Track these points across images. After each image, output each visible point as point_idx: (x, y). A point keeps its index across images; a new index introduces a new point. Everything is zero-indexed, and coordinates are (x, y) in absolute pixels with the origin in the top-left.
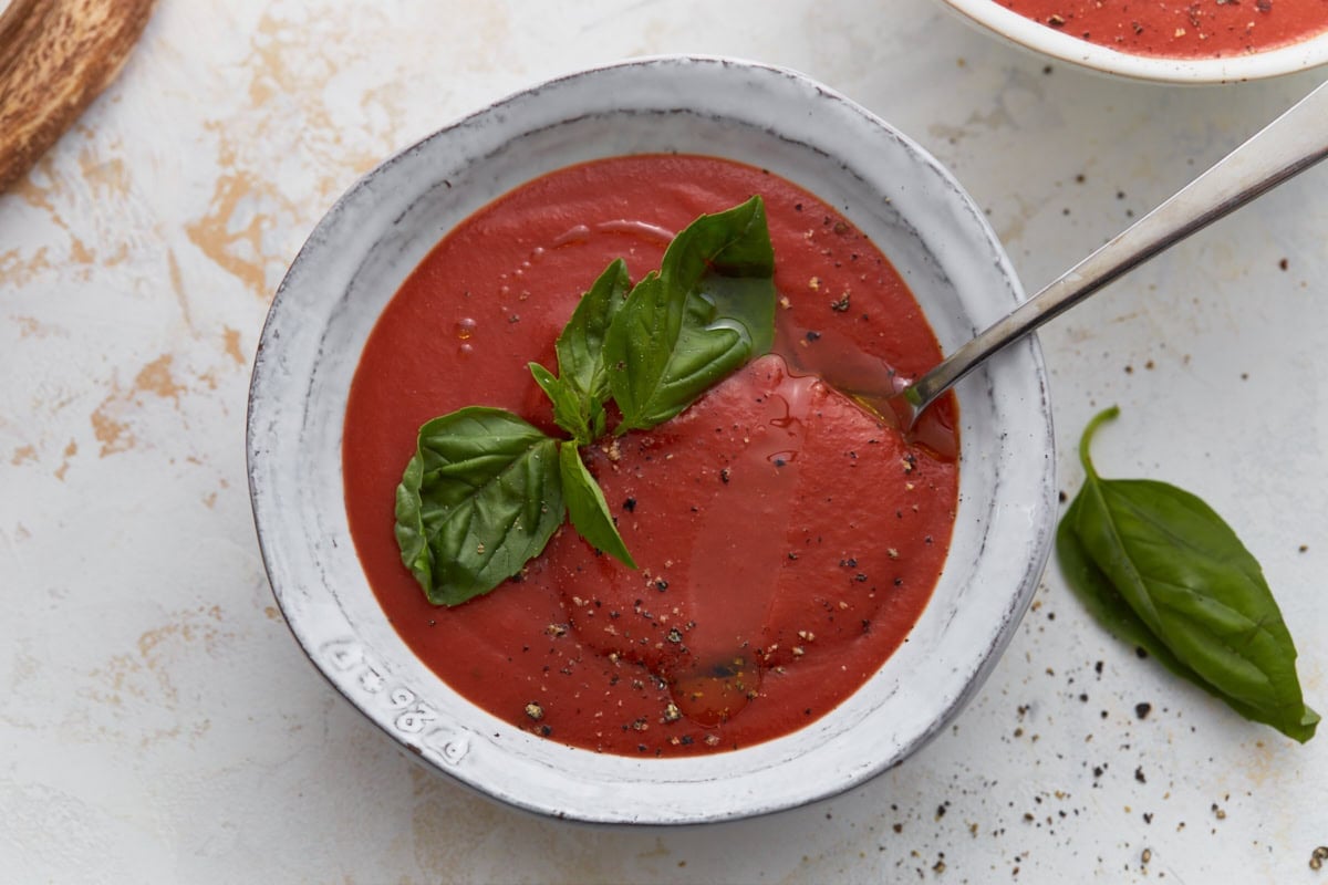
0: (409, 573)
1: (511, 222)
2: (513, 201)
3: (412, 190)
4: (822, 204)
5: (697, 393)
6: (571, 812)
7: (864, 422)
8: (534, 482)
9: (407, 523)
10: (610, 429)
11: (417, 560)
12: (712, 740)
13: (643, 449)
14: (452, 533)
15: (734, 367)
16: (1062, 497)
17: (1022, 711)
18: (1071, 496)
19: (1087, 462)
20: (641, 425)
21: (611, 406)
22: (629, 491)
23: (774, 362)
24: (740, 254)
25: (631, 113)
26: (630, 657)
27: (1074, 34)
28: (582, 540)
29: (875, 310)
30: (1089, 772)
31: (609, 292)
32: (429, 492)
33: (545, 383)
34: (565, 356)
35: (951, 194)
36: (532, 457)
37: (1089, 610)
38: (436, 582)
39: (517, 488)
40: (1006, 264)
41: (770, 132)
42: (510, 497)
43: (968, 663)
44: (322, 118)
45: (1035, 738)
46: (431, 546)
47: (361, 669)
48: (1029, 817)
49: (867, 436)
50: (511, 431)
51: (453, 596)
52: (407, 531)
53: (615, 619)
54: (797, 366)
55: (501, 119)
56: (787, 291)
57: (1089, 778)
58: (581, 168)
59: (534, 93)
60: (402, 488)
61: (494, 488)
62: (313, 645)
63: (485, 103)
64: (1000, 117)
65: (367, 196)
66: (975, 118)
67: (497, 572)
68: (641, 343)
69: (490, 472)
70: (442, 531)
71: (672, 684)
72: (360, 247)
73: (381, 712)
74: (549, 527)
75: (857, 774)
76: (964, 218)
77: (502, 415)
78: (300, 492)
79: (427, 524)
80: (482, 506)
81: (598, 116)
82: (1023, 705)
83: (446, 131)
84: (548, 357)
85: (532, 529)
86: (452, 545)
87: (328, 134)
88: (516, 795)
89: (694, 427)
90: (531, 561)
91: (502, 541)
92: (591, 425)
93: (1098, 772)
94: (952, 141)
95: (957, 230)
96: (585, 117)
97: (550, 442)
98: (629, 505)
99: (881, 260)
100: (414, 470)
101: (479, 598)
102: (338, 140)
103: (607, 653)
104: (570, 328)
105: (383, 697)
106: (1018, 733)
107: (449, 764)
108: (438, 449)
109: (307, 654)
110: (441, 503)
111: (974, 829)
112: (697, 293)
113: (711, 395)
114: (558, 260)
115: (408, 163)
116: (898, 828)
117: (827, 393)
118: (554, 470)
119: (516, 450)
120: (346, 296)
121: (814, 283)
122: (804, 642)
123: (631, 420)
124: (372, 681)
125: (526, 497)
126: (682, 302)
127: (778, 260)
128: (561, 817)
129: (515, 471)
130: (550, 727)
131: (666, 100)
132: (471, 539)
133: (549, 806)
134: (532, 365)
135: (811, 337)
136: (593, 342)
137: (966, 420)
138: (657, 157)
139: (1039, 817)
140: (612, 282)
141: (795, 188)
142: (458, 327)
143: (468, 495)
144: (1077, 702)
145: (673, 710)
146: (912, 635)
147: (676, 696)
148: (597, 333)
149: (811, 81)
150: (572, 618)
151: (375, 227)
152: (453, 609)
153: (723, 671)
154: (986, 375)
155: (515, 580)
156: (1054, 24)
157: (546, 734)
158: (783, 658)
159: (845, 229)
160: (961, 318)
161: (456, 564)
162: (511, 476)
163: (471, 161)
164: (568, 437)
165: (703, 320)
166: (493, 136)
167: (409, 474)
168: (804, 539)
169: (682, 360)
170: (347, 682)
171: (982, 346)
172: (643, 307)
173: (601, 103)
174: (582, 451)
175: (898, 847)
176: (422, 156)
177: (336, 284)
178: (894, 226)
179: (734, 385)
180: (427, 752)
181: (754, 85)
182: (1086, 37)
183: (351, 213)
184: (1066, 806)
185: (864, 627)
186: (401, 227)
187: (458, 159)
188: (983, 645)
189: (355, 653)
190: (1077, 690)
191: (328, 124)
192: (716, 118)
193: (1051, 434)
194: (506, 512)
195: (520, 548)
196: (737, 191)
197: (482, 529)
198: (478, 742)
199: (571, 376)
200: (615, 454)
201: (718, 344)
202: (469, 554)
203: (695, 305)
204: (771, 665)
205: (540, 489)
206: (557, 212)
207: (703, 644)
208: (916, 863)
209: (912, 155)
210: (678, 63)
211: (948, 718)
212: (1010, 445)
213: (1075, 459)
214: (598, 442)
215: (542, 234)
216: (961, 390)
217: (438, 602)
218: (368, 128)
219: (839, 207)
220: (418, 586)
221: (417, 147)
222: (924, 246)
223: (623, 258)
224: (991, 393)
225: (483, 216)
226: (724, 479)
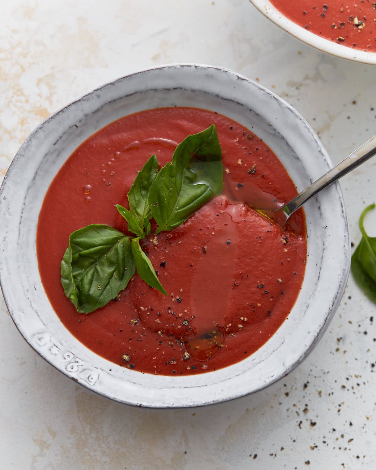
0: (69, 300)
1: (105, 141)
2: (105, 132)
3: (60, 130)
4: (241, 127)
5: (191, 213)
6: (145, 404)
7: (264, 223)
8: (121, 257)
9: (66, 278)
10: (153, 231)
11: (71, 294)
12: (205, 367)
13: (168, 239)
14: (86, 281)
15: (207, 201)
16: (352, 245)
17: (339, 340)
18: (357, 244)
19: (362, 229)
20: (166, 229)
21: (153, 221)
22: (162, 259)
23: (223, 198)
24: (207, 151)
25: (155, 90)
26: (167, 333)
27: (348, 45)
28: (143, 281)
29: (266, 173)
30: (369, 365)
31: (150, 170)
32: (75, 263)
33: (123, 213)
34: (132, 200)
35: (298, 121)
36: (119, 245)
37: (366, 294)
38: (80, 303)
39: (113, 259)
40: (324, 151)
41: (217, 96)
42: (111, 263)
43: (315, 329)
44: (19, 92)
45: (345, 352)
46: (78, 287)
47: (49, 345)
48: (344, 387)
49: (266, 229)
50: (110, 234)
51: (88, 309)
52: (66, 281)
53: (159, 316)
54: (234, 199)
55: (98, 96)
56: (228, 166)
57: (369, 368)
58: (134, 116)
59: (112, 84)
60: (63, 262)
61: (103, 260)
62: (27, 335)
63: (91, 90)
64: (318, 76)
65: (41, 134)
66: (307, 78)
67: (106, 298)
68: (165, 194)
69: (101, 253)
70: (82, 280)
71: (186, 343)
72: (39, 157)
73: (60, 364)
74: (128, 276)
75: (269, 381)
76: (305, 131)
77: (105, 227)
78: (19, 267)
79: (75, 277)
80: (98, 268)
81: (141, 92)
82: (339, 337)
83: (74, 103)
84: (124, 201)
85: (121, 277)
86: (87, 287)
87: (23, 99)
88: (120, 397)
89: (190, 228)
90: (121, 292)
91: (108, 283)
92: (145, 230)
93: (373, 365)
94: (297, 88)
95: (301, 136)
96: (136, 93)
97: (127, 239)
98: (163, 265)
99: (269, 150)
100: (68, 254)
101: (100, 309)
102: (27, 101)
103: (156, 331)
104: (134, 187)
105: (59, 358)
106: (337, 350)
107: (90, 385)
108: (78, 244)
109: (26, 340)
110: (81, 267)
111: (320, 393)
112: (188, 169)
113: (197, 214)
114: (126, 157)
115: (58, 118)
116: (287, 394)
117: (247, 211)
118: (129, 251)
119: (112, 243)
120: (34, 178)
121: (240, 162)
122: (243, 322)
123: (162, 227)
124: (55, 350)
125: (118, 263)
126: (182, 173)
127: (224, 152)
128: (140, 406)
129: (112, 252)
130: (133, 365)
131: (171, 84)
132: (95, 283)
133: (134, 402)
134: (117, 206)
135: (239, 186)
136: (144, 192)
137: (309, 220)
138: (168, 109)
139: (348, 386)
140: (151, 166)
141: (229, 120)
142: (84, 189)
143: (92, 263)
144: (362, 335)
145: (187, 355)
146: (290, 316)
147: (188, 348)
148: (145, 188)
149: (233, 72)
150: (140, 316)
151: (45, 147)
152: (89, 315)
153: (208, 336)
154: (317, 200)
155: (115, 301)
156: (340, 41)
157: (132, 368)
158: (234, 329)
159: (252, 137)
160: (305, 175)
161: (89, 295)
162: (111, 254)
163: (86, 116)
164: (135, 236)
165: (191, 181)
166: (95, 104)
167: (66, 256)
168: (240, 276)
169: (182, 200)
170: (44, 351)
171: (315, 188)
172: (165, 178)
173: (142, 87)
174: (141, 242)
175: (287, 403)
176: (64, 115)
177: (29, 174)
178: (274, 135)
179: (206, 209)
180: (80, 381)
181: (208, 75)
182: (354, 46)
183: (34, 142)
184: (360, 381)
185: (269, 314)
186: (56, 146)
187: (80, 115)
188: (321, 321)
189: (47, 338)
190: (362, 330)
191: (22, 94)
192: (193, 91)
193: (347, 226)
194: (109, 270)
195: (117, 286)
196: (205, 123)
197: (99, 279)
198: (102, 374)
199: (135, 209)
200: (156, 242)
201: (198, 191)
202: (94, 290)
203: (188, 174)
204: (228, 333)
205: (124, 260)
206: (124, 135)
207: (199, 325)
208: (296, 409)
209: (280, 104)
210: (175, 68)
211: (307, 354)
212: (329, 231)
213: (357, 228)
214: (148, 237)
215: (119, 146)
216: (306, 207)
217: (82, 312)
218: (40, 95)
219: (249, 127)
220: (73, 305)
221: (62, 111)
222: (287, 144)
223: (155, 155)
224: (319, 208)
225: (92, 139)
226: (204, 251)
